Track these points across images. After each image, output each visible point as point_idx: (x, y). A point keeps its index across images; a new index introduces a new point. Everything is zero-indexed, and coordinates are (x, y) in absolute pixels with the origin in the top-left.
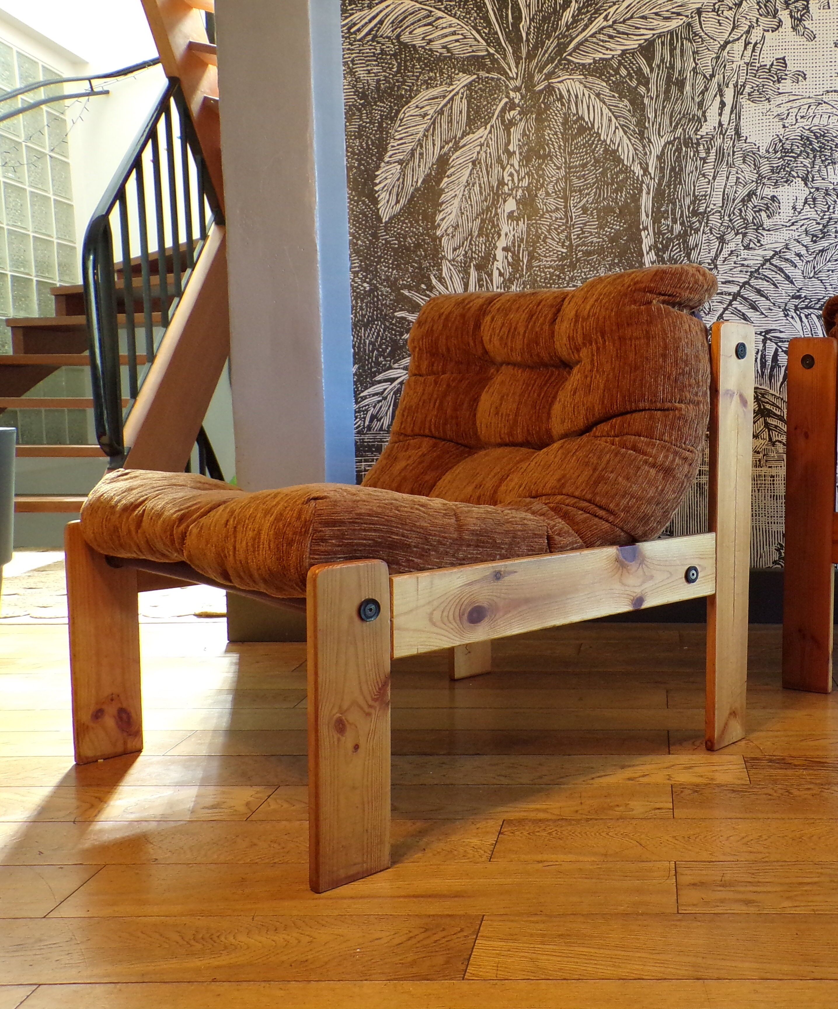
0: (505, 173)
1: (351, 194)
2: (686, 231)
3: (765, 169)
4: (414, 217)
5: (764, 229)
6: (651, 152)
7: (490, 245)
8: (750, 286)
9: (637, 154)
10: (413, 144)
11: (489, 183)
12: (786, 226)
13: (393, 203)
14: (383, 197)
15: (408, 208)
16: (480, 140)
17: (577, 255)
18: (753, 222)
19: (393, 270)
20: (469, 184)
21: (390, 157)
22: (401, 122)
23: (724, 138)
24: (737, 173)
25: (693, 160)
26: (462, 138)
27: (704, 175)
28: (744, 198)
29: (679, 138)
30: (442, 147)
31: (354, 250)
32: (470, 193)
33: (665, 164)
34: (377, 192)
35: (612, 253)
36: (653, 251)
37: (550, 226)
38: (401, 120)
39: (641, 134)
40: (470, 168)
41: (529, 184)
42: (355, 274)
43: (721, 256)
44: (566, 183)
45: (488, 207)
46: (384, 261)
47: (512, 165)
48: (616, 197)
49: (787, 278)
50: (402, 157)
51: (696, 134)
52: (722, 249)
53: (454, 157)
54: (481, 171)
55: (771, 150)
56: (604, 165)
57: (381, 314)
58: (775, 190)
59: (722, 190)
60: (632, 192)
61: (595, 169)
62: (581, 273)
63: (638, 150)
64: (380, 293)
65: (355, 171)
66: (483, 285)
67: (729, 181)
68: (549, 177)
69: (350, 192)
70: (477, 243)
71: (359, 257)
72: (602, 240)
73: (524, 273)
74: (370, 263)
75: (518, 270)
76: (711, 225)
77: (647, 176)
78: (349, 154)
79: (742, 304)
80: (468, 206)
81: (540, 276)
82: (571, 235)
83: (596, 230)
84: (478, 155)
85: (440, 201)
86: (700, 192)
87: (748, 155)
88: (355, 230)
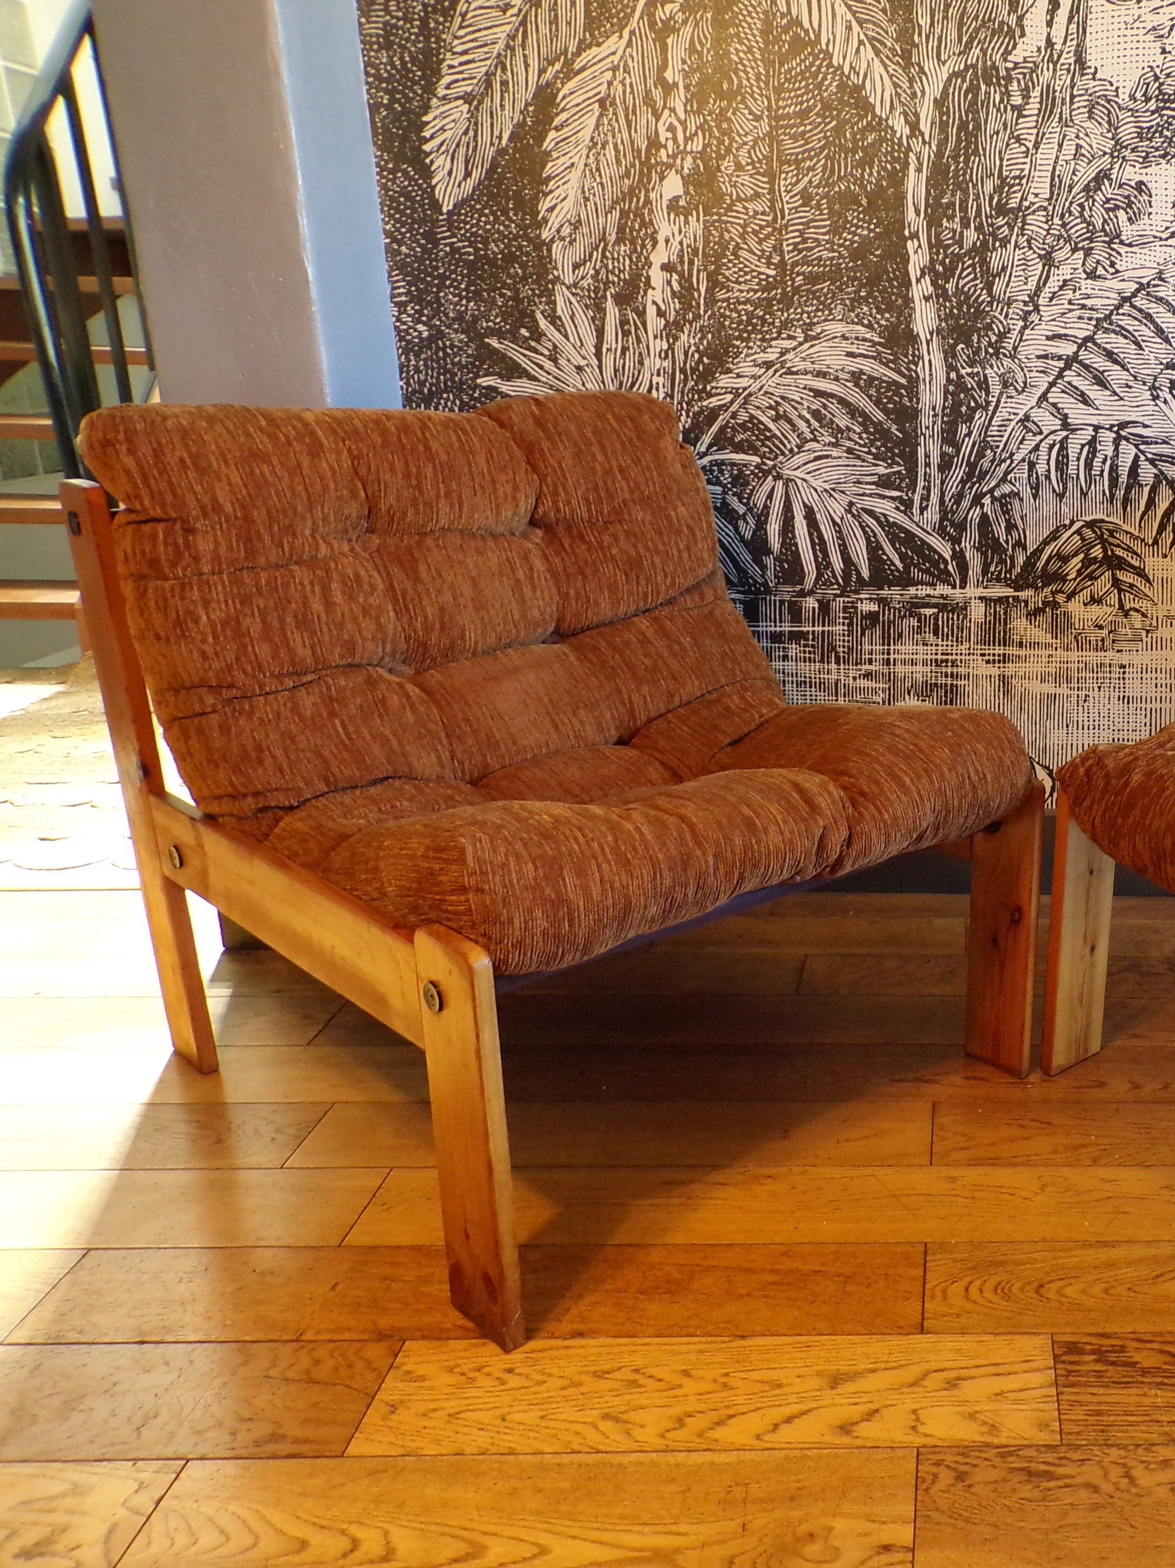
0: (660, 124)
1: (381, 157)
2: (985, 243)
3: (1127, 132)
4: (498, 204)
5: (1122, 243)
6: (923, 92)
7: (638, 258)
8: (1095, 344)
9: (898, 95)
10: (488, 62)
11: (632, 142)
12: (1161, 239)
13: (460, 177)
14: (440, 163)
15: (485, 187)
16: (611, 58)
17: (793, 280)
18: (1103, 230)
19: (468, 301)
20: (595, 144)
21: (448, 87)
22: (463, 21)
23: (1055, 70)
24: (1077, 137)
25: (998, 110)
26: (578, 54)
27: (1018, 140)
28: (1087, 185)
29: (974, 66)
30: (542, 71)
31: (395, 262)
32: (598, 162)
33: (948, 117)
34: (428, 154)
35: (855, 278)
36: (927, 277)
37: (744, 227)
38: (463, 16)
39: (906, 56)
40: (597, 114)
41: (705, 146)
42: (401, 306)
43: (1047, 289)
44: (771, 146)
45: (632, 189)
46: (451, 285)
47: (673, 110)
48: (862, 174)
49: (1160, 331)
50: (469, 89)
51: (1006, 60)
52: (1048, 277)
53: (565, 91)
54: (617, 121)
55: (1138, 95)
56: (838, 115)
57: (453, 382)
58: (1144, 171)
59: (1050, 168)
60: (889, 167)
61: (823, 122)
62: (802, 314)
63: (901, 87)
64: (448, 343)
65: (385, 113)
66: (630, 333)
67: (1063, 152)
68: (739, 135)
69: (379, 153)
70: (616, 256)
71: (406, 276)
72: (836, 254)
73: (702, 312)
74: (426, 288)
75: (691, 307)
76: (1030, 233)
77: (917, 138)
78: (371, 80)
79: (1080, 375)
80: (595, 184)
81: (729, 317)
82: (782, 245)
83: (827, 237)
84: (609, 88)
85: (544, 175)
86: (1011, 171)
87: (1098, 103)
88: (394, 226)
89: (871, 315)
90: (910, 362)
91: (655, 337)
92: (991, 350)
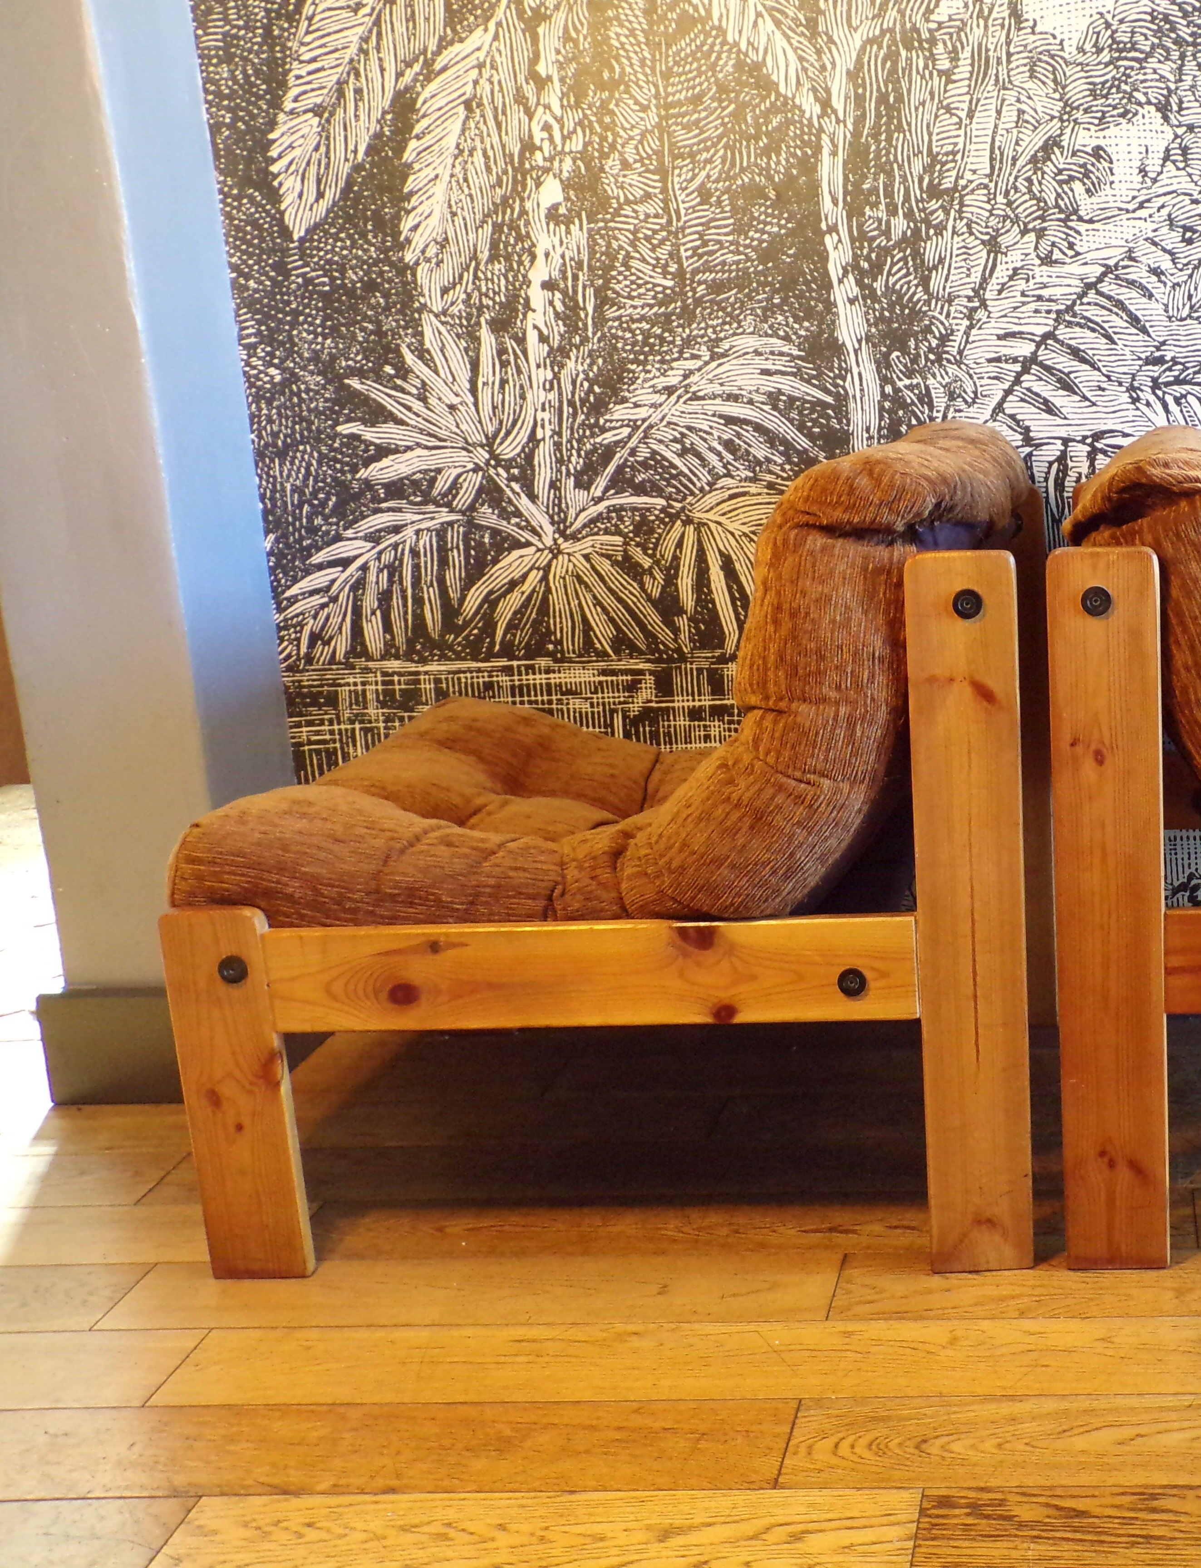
0: (534, 124)
1: (224, 183)
2: (916, 232)
3: (1077, 90)
4: (355, 226)
5: (1080, 219)
6: (833, 64)
7: (515, 277)
8: (1057, 341)
9: (805, 70)
10: (340, 69)
11: (503, 146)
12: (1128, 211)
13: (312, 198)
14: (289, 185)
15: (340, 209)
16: (477, 54)
17: (694, 291)
18: (1057, 206)
19: (325, 338)
20: (461, 152)
21: (296, 100)
22: (310, 25)
23: (986, 27)
24: (1018, 101)
25: (923, 77)
26: (438, 53)
27: (948, 110)
28: (1034, 156)
29: (891, 31)
30: (399, 75)
31: (243, 299)
32: (465, 170)
33: (865, 89)
34: (276, 176)
35: (766, 284)
36: (850, 276)
37: (634, 233)
38: (310, 19)
39: (812, 25)
40: (462, 117)
41: (586, 145)
42: (251, 349)
43: (994, 280)
44: (661, 139)
45: (505, 199)
46: (305, 322)
47: (547, 107)
48: (768, 163)
49: (1134, 320)
50: (319, 100)
51: (928, 20)
52: (994, 266)
53: (426, 94)
54: (485, 123)
55: (1088, 47)
56: (737, 97)
57: (310, 431)
58: (1101, 134)
59: (989, 139)
60: (799, 152)
61: (720, 106)
62: (706, 329)
63: (808, 61)
64: (303, 387)
65: (227, 133)
66: (509, 363)
67: (1003, 120)
68: (625, 129)
69: (222, 178)
70: (489, 275)
71: (254, 314)
72: (743, 257)
73: (590, 334)
74: (277, 326)
75: (577, 328)
76: (969, 215)
77: (829, 117)
78: (210, 97)
79: (1041, 379)
80: (463, 197)
81: (622, 338)
82: (679, 250)
83: (730, 238)
84: (475, 88)
85: (406, 190)
86: (942, 146)
87: (1040, 60)
88: (240, 258)
89: (787, 325)
90: (836, 377)
91: (538, 366)
92: (932, 357)
